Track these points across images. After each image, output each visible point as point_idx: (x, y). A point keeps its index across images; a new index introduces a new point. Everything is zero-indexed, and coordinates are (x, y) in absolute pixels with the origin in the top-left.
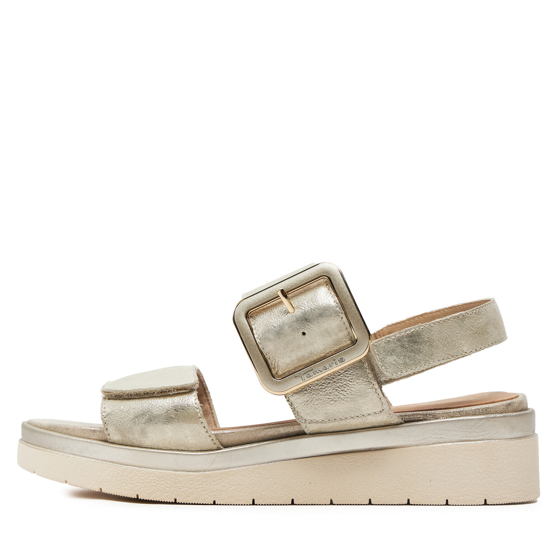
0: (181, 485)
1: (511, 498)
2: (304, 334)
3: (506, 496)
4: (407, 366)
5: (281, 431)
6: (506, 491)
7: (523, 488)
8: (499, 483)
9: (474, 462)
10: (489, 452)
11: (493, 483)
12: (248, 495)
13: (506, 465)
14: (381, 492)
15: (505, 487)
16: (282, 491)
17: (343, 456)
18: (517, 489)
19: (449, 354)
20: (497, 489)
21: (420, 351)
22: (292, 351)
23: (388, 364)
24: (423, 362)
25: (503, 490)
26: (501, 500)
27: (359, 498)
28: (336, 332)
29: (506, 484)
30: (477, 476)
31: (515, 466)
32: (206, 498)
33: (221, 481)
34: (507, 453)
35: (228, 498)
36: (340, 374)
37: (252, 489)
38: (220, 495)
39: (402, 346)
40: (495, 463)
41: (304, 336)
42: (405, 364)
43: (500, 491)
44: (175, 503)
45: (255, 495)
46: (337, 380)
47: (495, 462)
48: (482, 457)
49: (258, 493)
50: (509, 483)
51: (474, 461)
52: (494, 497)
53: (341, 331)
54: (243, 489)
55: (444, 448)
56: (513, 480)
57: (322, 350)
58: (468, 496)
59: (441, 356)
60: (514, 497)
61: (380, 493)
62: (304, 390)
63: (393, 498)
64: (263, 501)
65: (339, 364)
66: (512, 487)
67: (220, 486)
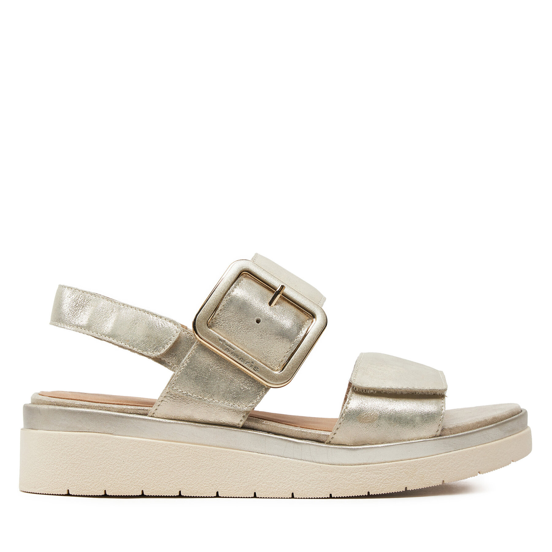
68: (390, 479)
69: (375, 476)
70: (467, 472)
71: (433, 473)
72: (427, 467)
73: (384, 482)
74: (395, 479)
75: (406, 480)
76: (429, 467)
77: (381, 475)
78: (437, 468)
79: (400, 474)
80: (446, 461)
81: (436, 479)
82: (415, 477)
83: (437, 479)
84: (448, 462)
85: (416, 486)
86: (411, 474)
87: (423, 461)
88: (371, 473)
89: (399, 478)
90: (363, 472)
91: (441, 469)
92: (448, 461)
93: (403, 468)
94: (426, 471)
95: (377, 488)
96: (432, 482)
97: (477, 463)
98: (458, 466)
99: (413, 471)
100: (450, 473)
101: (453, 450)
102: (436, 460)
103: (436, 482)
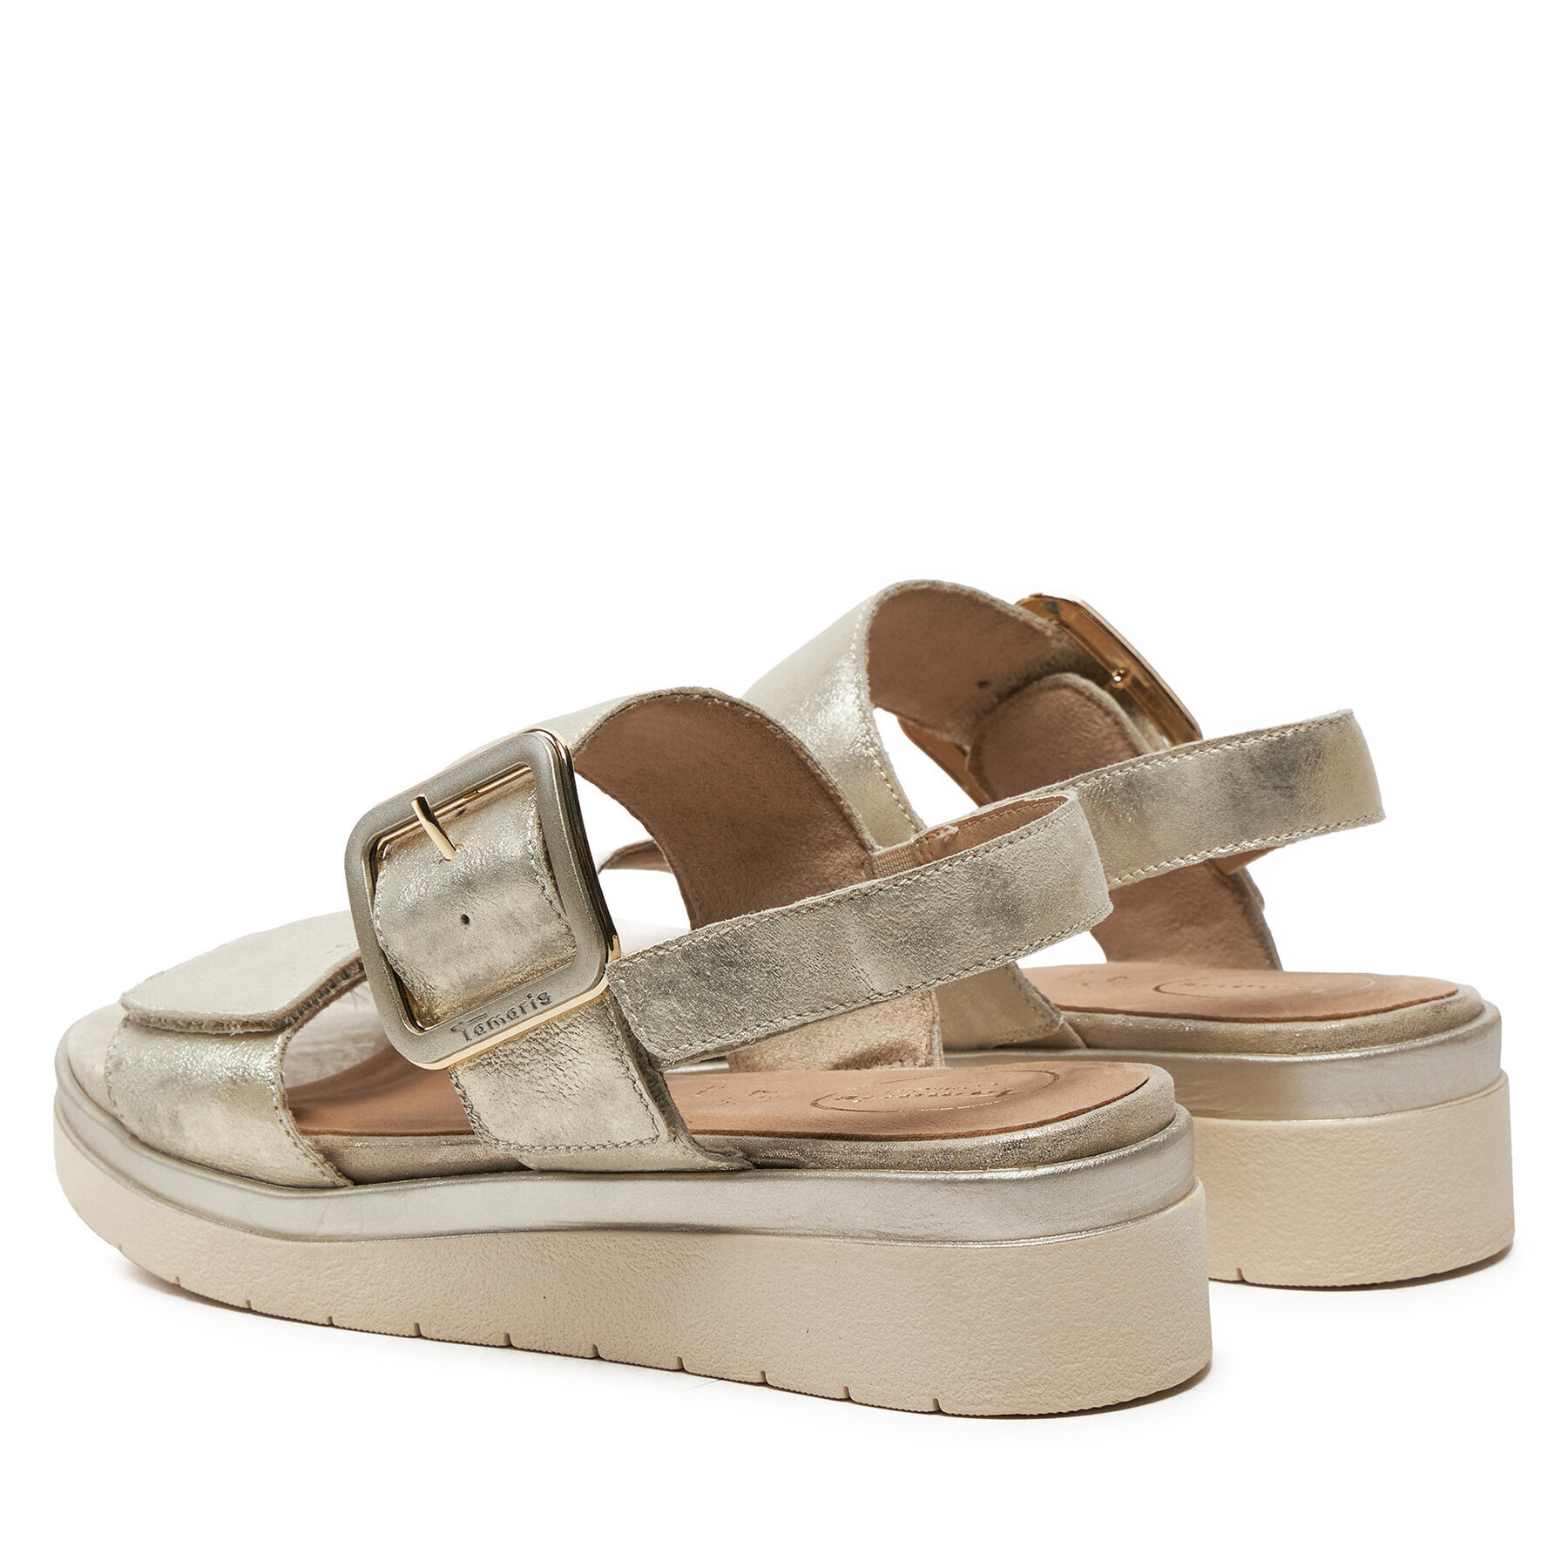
0: (256, 1268)
1: (1006, 1402)
2: (466, 920)
3: (991, 1396)
4: (704, 1026)
5: (478, 1154)
6: (991, 1384)
7: (1046, 1376)
8: (970, 1359)
9: (903, 1298)
10: (941, 1274)
11: (953, 1359)
12: (402, 1313)
13: (989, 1313)
14: (702, 1343)
15: (986, 1372)
16: (481, 1312)
17: (615, 1238)
18: (1027, 1380)
19: (828, 998)
20: (963, 1376)
21: (743, 988)
22: (446, 961)
23: (653, 1020)
24: (752, 1018)
25: (980, 1380)
26: (977, 1406)
27: (655, 1352)
28: (535, 922)
29: (989, 1364)
30: (911, 1334)
31: (1017, 1317)
32: (310, 1309)
33: (343, 1271)
34: (989, 1282)
35: (359, 1315)
36: (558, 1031)
37: (411, 1298)
38: (341, 1305)
39: (697, 974)
40: (957, 1305)
41: (466, 926)
42: (700, 1020)
43: (972, 1381)
44: (249, 1310)
45: (419, 1315)
46: (554, 1046)
47: (957, 1302)
48: (923, 1286)
49: (424, 1309)
50: (999, 1362)
51: (904, 1294)
52: (957, 1395)
53: (547, 921)
54: (392, 1296)
55: (834, 1251)
56: (1011, 1354)
57: (512, 964)
58: (892, 1384)
59: (803, 1003)
60: (1015, 1400)
61: (699, 1347)
62: (485, 1063)
63: (728, 1363)
64: (438, 1332)
65: (541, 1008)
66: (1008, 1372)
67: (341, 1282)
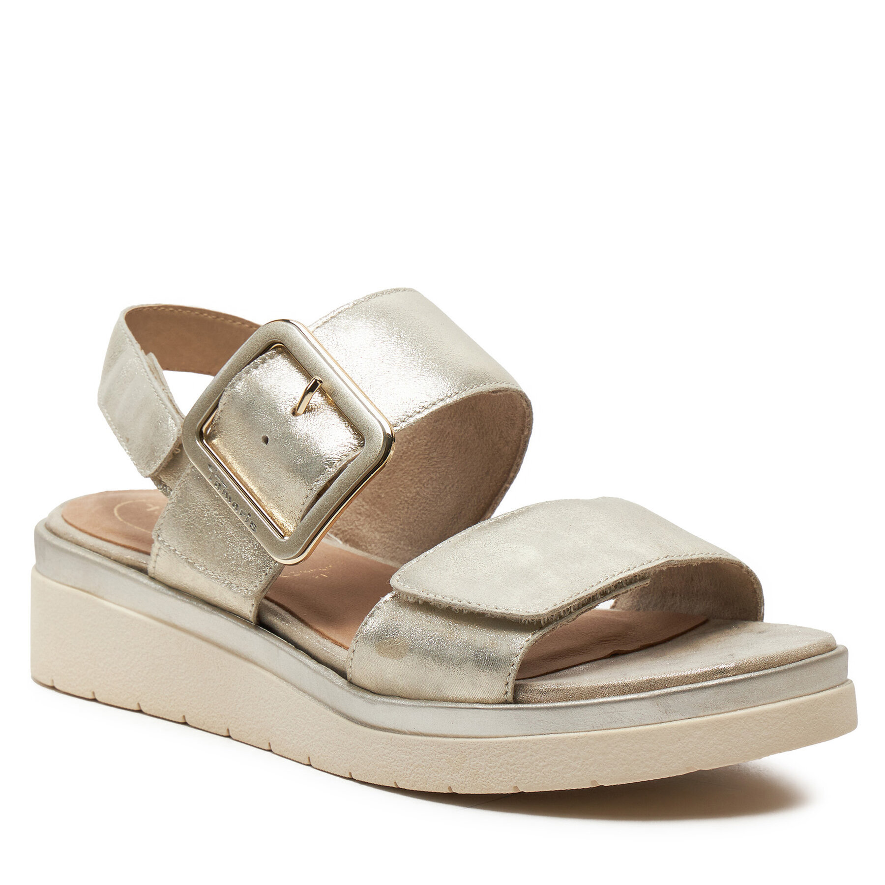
68: (424, 766)
69: (403, 756)
70: (564, 777)
71: (495, 769)
72: (483, 757)
73: (415, 771)
74: (432, 769)
75: (448, 774)
76: (487, 757)
77: (412, 757)
78: (500, 761)
79: (439, 762)
80: (519, 751)
81: (501, 781)
82: (463, 771)
83: (503, 781)
84: (524, 754)
85: (465, 788)
86: (456, 764)
87: (475, 745)
88: (398, 750)
89: (438, 768)
90: (386, 745)
91: (511, 766)
92: (524, 752)
93: (444, 752)
94: (482, 763)
95: (406, 779)
96: (494, 786)
97: (587, 764)
98: (545, 764)
99: (459, 760)
100: (528, 775)
101: (539, 732)
102: (498, 746)
103: (500, 787)
